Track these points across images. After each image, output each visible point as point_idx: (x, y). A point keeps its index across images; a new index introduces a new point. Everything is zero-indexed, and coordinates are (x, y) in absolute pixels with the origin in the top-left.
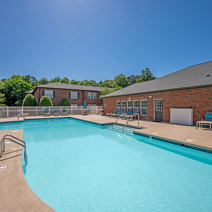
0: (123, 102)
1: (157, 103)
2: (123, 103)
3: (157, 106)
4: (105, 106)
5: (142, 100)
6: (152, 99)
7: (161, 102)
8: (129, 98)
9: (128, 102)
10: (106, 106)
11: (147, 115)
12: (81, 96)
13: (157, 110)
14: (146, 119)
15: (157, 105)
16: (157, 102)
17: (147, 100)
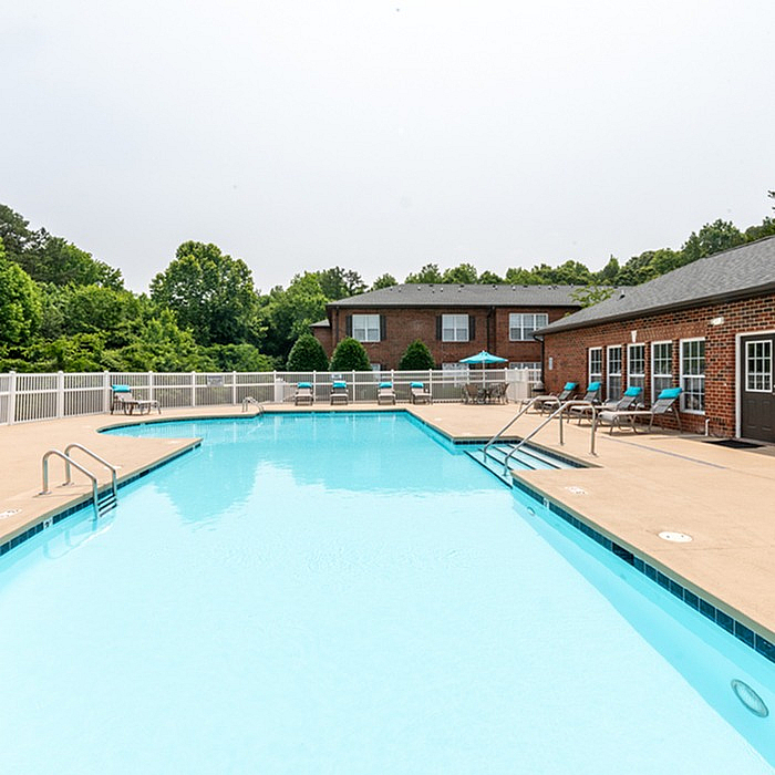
0: (611, 350)
1: (751, 355)
2: (611, 355)
3: (751, 369)
4: (551, 368)
5: (686, 340)
6: (728, 332)
7: (767, 345)
8: (634, 333)
9: (632, 348)
10: (554, 367)
11: (703, 413)
12: (481, 331)
13: (752, 386)
14: (702, 430)
15: (751, 362)
16: (751, 346)
17: (703, 339)
